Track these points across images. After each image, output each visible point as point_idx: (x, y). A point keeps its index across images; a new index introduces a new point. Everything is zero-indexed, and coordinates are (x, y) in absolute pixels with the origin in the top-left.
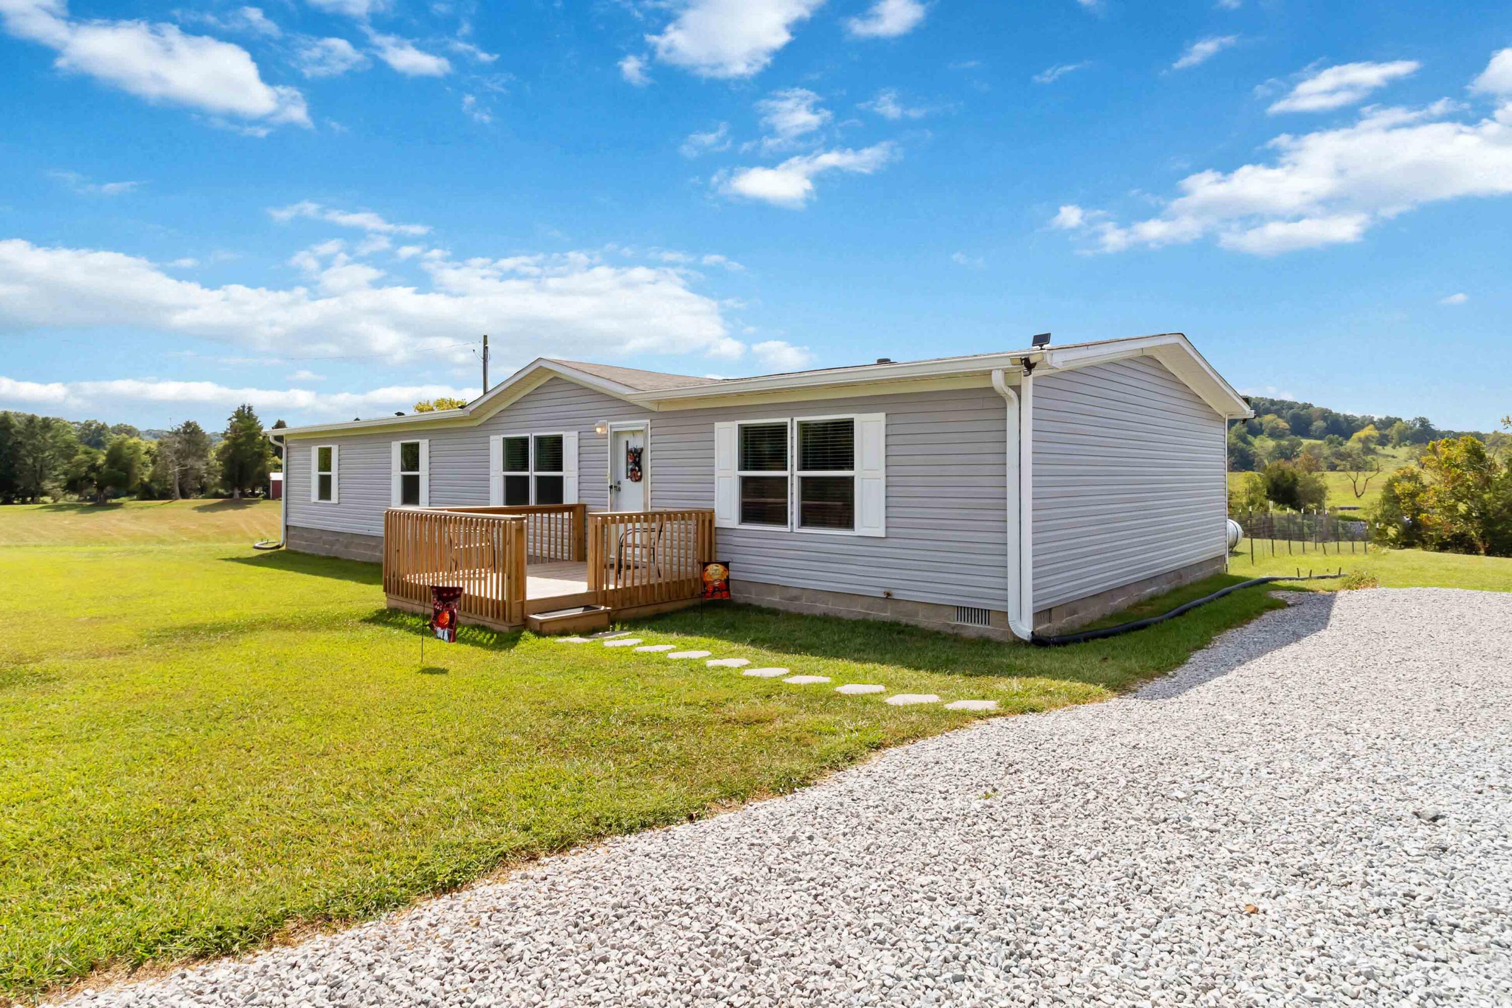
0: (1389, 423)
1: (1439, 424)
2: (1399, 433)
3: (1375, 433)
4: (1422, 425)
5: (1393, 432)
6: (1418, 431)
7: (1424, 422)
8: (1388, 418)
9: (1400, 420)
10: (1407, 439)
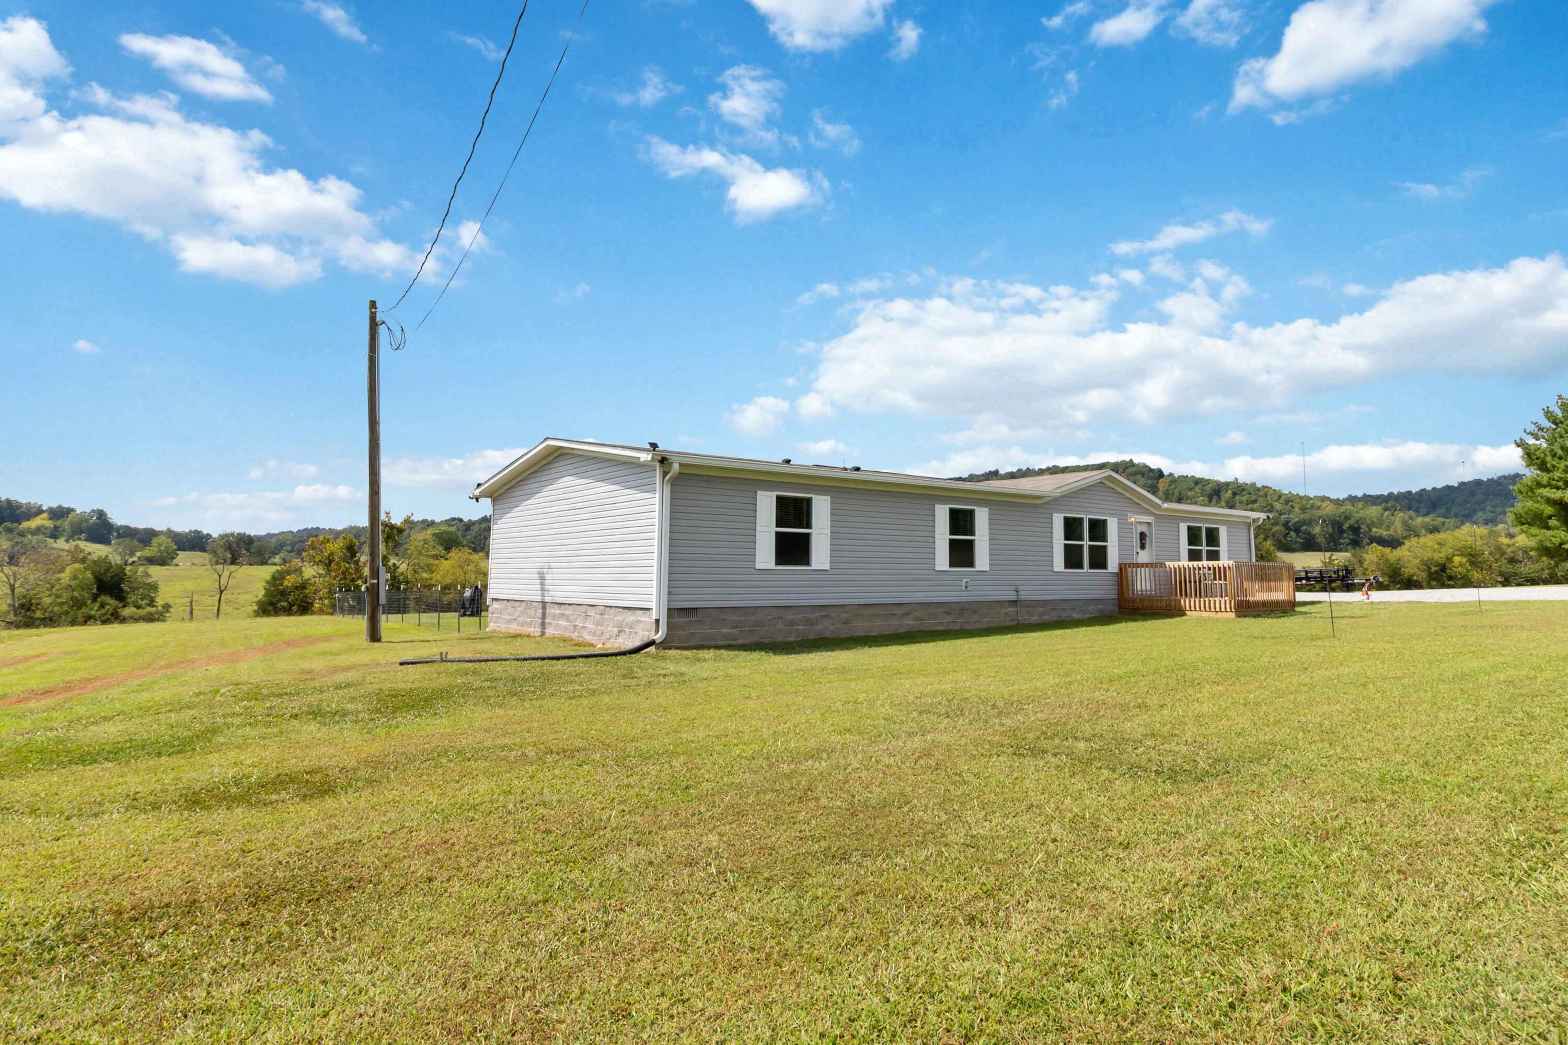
0: (59, 513)
1: (118, 518)
2: (72, 524)
3: (49, 524)
4: (98, 518)
5: (66, 524)
6: (95, 524)
7: (101, 514)
8: (60, 507)
9: (73, 510)
10: (81, 532)
